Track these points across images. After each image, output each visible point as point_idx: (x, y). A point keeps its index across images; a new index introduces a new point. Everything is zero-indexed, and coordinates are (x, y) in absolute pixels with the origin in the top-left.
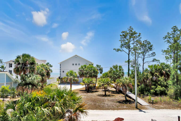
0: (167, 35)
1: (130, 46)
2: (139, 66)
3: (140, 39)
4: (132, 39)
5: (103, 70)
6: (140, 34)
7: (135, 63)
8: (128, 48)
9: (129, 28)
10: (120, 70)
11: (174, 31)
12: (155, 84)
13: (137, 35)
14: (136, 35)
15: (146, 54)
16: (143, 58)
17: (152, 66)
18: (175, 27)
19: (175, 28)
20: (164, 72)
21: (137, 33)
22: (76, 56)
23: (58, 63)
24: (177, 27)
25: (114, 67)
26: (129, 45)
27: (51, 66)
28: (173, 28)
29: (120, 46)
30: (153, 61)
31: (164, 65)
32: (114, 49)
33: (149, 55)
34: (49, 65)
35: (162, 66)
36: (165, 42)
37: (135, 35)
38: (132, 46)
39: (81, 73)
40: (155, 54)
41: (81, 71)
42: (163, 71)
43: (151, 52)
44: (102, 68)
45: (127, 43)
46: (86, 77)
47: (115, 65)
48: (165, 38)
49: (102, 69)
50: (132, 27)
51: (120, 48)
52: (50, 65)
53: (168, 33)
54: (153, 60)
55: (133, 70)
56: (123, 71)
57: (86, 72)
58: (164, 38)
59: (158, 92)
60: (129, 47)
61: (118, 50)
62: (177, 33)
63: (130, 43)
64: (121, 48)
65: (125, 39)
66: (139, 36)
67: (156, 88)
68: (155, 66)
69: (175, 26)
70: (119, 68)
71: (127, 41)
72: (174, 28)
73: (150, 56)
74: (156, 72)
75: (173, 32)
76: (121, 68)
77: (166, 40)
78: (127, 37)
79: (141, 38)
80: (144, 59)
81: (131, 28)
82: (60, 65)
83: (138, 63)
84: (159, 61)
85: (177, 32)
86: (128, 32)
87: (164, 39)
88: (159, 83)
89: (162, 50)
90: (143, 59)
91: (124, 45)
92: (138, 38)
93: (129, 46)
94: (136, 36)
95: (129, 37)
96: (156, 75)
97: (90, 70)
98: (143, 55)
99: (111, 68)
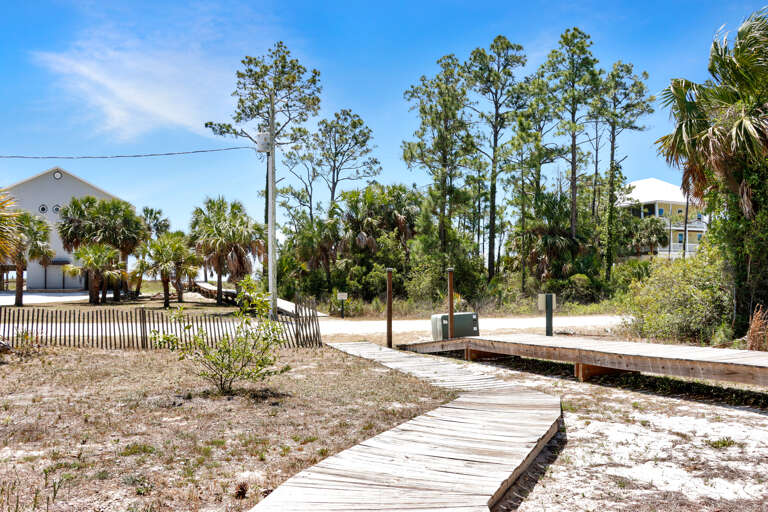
2: (314, 212)
6: (316, 73)
9: (274, 49)
12: (363, 259)
13: (306, 77)
17: (356, 193)
18: (450, 57)
19: (450, 61)
20: (402, 217)
21: (305, 71)
22: (58, 175)
25: (210, 204)
29: (234, 115)
35: (393, 195)
40: (381, 168)
41: (71, 221)
42: (396, 212)
46: (91, 243)
47: (215, 197)
48: (413, 95)
50: (284, 45)
57: (93, 226)
58: (407, 96)
59: (372, 288)
66: (313, 81)
67: (365, 274)
69: (449, 54)
70: (232, 211)
72: (447, 63)
73: (359, 175)
74: (370, 215)
77: (415, 101)
79: (319, 90)
80: (335, 184)
83: (310, 197)
86: (269, 62)
87: (409, 99)
88: (379, 254)
90: (331, 185)
91: (251, 109)
92: (310, 92)
96: (370, 224)
97: (109, 215)
98: (334, 169)
99: (199, 211)
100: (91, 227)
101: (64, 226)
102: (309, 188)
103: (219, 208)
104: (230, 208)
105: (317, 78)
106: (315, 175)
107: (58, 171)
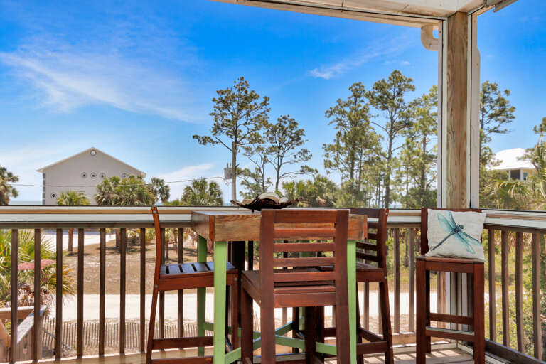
0: (337, 107)
1: (240, 131)
2: (265, 185)
3: (266, 112)
4: (244, 112)
5: (170, 193)
6: (266, 99)
7: (232, 175)
8: (234, 137)
9: (238, 82)
10: (212, 193)
11: (356, 96)
13: (259, 101)
14: (255, 101)
15: (285, 154)
16: (277, 162)
17: (292, 184)
18: (358, 85)
19: (358, 87)
20: (322, 201)
21: (259, 97)
22: (93, 153)
23: (38, 171)
24: (363, 87)
25: (196, 184)
26: (237, 127)
27: (15, 179)
28: (354, 88)
29: (212, 130)
30: (303, 172)
31: (325, 184)
32: (194, 137)
33: (295, 156)
34: (6, 175)
35: (317, 186)
36: (331, 123)
37: (252, 103)
38: (243, 130)
39: (104, 199)
40: (311, 155)
41: (104, 193)
42: (319, 197)
43: (298, 149)
44: (167, 187)
45: (229, 121)
47: (198, 179)
48: (331, 114)
49: (168, 191)
50: (245, 79)
51: (210, 135)
52: (10, 175)
53: (339, 101)
54: (301, 169)
55: (249, 193)
56: (219, 195)
58: (328, 115)
60: (236, 133)
61: (206, 140)
62: (362, 101)
63: (239, 122)
64: (214, 134)
65: (225, 111)
66: (265, 103)
68: (300, 184)
69: (357, 83)
70: (210, 189)
71: (230, 117)
72: (356, 89)
73: (296, 160)
74: (302, 201)
75: (353, 99)
76: (215, 187)
77: (333, 117)
78: (231, 107)
79: (268, 111)
80: (279, 167)
81: (243, 82)
82: (44, 176)
83: (263, 175)
84: (317, 172)
85: (362, 98)
86: (235, 92)
87: (329, 117)
89: (325, 145)
90: (277, 167)
91: (223, 126)
92: (262, 111)
93: (236, 131)
94: (255, 104)
95: (237, 105)
97: (129, 191)
98: (279, 156)
99: (188, 188)
100: (116, 199)
101: (99, 197)
102: (262, 169)
103: (202, 188)
104: (209, 186)
105: (267, 102)
106: (265, 161)
107: (93, 150)
